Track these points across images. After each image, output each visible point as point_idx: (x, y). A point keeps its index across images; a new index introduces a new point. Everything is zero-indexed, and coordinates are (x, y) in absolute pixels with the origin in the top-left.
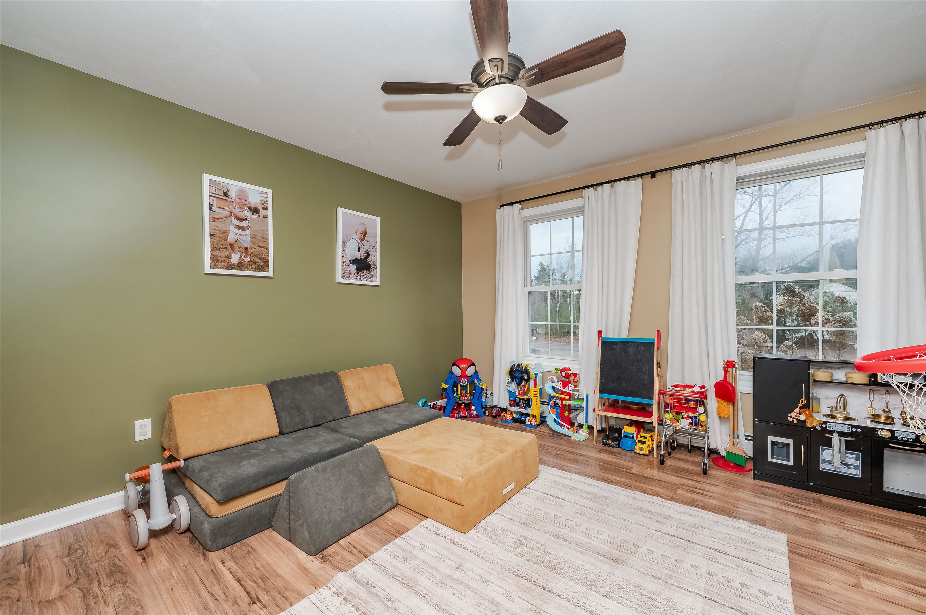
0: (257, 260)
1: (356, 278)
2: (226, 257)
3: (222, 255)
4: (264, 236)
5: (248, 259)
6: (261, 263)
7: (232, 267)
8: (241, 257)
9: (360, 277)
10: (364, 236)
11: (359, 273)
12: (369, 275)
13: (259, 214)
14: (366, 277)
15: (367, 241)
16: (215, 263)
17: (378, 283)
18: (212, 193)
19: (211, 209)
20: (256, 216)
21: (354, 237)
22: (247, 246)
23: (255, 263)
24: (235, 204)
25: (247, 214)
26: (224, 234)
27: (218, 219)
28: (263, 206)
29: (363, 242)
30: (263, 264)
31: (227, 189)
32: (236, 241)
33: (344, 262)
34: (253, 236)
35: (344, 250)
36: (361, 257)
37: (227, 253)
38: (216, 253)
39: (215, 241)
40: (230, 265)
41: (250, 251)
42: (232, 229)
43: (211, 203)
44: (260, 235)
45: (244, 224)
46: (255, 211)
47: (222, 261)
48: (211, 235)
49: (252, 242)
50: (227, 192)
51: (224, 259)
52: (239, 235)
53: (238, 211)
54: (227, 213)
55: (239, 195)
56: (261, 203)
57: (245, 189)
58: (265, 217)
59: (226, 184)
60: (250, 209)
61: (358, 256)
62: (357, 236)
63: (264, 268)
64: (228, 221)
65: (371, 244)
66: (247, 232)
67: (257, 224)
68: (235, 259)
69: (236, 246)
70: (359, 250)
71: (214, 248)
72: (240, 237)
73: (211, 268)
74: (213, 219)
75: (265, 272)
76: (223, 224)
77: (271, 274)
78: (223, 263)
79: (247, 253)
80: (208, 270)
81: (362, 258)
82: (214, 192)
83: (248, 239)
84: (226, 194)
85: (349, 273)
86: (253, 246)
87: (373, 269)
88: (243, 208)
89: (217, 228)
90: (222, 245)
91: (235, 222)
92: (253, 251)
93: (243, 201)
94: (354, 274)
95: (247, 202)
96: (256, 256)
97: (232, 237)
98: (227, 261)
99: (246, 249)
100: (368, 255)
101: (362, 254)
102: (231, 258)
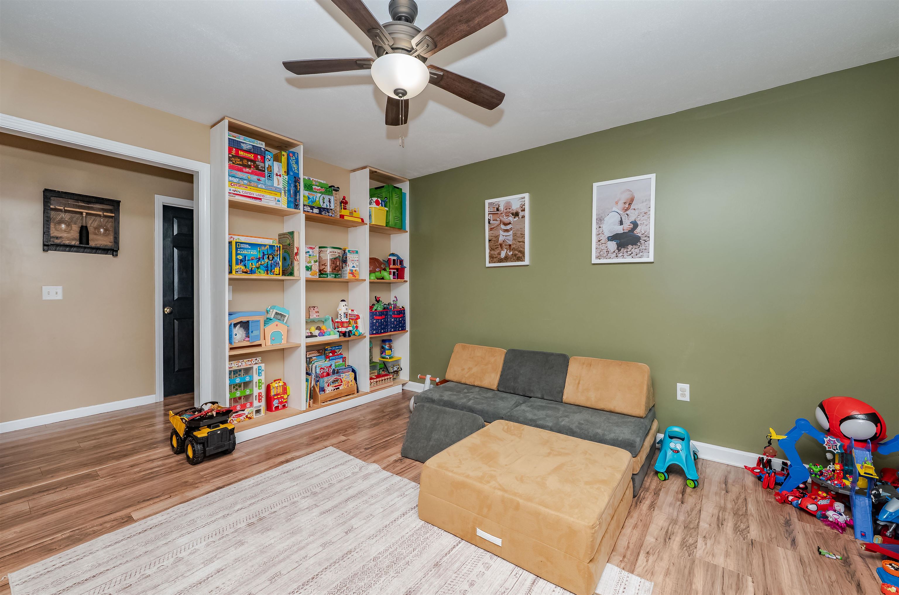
0: (517, 252)
1: (617, 256)
2: (498, 254)
3: (496, 253)
4: (522, 233)
5: (511, 253)
6: (520, 255)
7: (501, 261)
8: (507, 252)
9: (622, 254)
10: (630, 204)
11: (620, 250)
12: (637, 250)
13: (519, 216)
14: (632, 253)
15: (634, 209)
16: (492, 259)
17: (651, 259)
18: (490, 212)
19: (489, 222)
20: (517, 219)
21: (614, 209)
22: (511, 243)
23: (515, 255)
24: (503, 214)
25: (511, 219)
26: (497, 238)
27: (493, 228)
28: (522, 209)
29: (628, 212)
30: (521, 255)
31: (499, 205)
32: (504, 241)
33: (599, 241)
34: (515, 235)
35: (600, 227)
36: (623, 230)
37: (498, 251)
38: (492, 252)
39: (492, 244)
40: (500, 259)
41: (512, 246)
42: (501, 233)
43: (490, 219)
44: (520, 233)
45: (508, 227)
46: (516, 214)
47: (496, 258)
48: (489, 241)
49: (514, 239)
50: (498, 207)
51: (497, 255)
52: (506, 236)
53: (505, 219)
54: (498, 222)
55: (506, 207)
56: (520, 207)
57: (509, 200)
58: (523, 217)
59: (498, 202)
60: (513, 214)
61: (619, 230)
62: (619, 208)
63: (522, 258)
64: (499, 228)
65: (641, 211)
66: (511, 233)
67: (517, 225)
68: (503, 255)
69: (504, 245)
70: (621, 223)
71: (491, 249)
72: (506, 238)
73: (489, 263)
74: (491, 229)
75: (522, 261)
76: (496, 231)
77: (527, 262)
78: (496, 259)
79: (510, 249)
80: (488, 265)
81: (626, 231)
82: (491, 210)
83: (511, 238)
84: (498, 210)
85: (607, 251)
86: (515, 242)
87: (642, 242)
88: (508, 216)
89: (492, 235)
90: (496, 246)
91: (503, 227)
92: (514, 246)
93: (508, 210)
94: (614, 252)
95: (511, 210)
96: (517, 250)
97: (501, 239)
98: (498, 257)
99: (510, 245)
100: (635, 225)
101: (627, 226)
102: (500, 255)
